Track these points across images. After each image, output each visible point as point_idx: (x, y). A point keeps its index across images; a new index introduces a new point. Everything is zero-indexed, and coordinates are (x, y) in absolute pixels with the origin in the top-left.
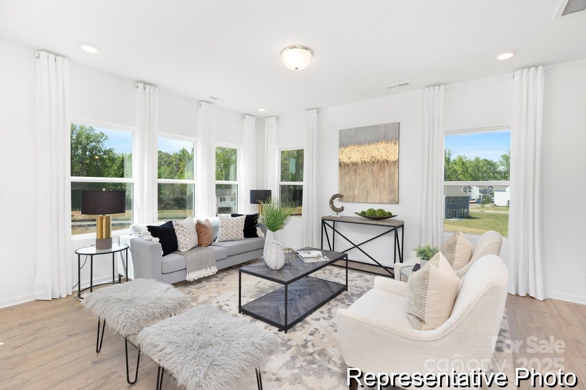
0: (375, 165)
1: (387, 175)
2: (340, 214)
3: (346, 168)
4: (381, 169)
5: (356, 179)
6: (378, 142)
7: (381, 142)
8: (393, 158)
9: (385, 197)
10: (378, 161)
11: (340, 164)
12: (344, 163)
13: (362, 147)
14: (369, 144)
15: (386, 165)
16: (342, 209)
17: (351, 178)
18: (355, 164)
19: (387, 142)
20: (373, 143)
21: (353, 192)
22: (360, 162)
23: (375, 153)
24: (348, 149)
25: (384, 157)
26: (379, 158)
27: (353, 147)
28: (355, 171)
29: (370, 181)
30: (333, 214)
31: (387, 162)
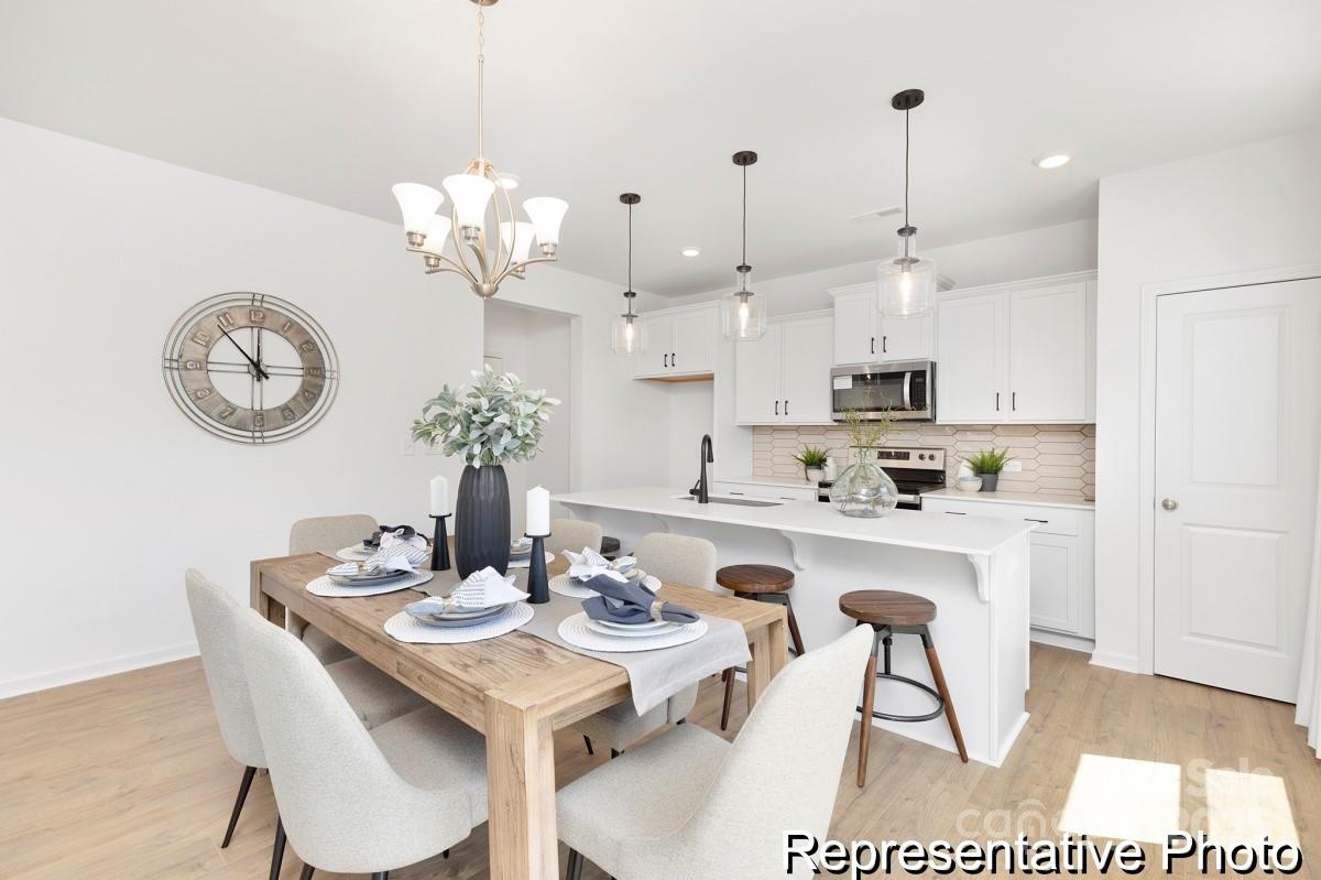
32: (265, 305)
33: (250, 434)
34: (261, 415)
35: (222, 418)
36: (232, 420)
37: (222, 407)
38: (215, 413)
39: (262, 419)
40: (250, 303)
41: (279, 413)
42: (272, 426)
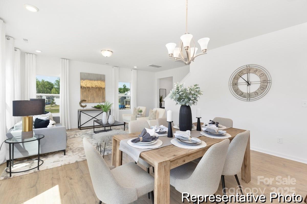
0: (97, 89)
1: (101, 92)
2: (85, 108)
3: (84, 89)
4: (99, 90)
5: (89, 93)
6: (98, 80)
7: (99, 80)
8: (103, 87)
9: (101, 100)
10: (98, 87)
11: (81, 87)
12: (83, 87)
13: (92, 81)
14: (94, 81)
15: (101, 89)
16: (86, 106)
17: (87, 93)
18: (88, 88)
19: (101, 81)
20: (96, 81)
21: (88, 99)
22: (91, 87)
23: (97, 84)
24: (85, 81)
25: (100, 86)
26: (99, 86)
27: (87, 81)
28: (89, 90)
29: (95, 95)
30: (82, 108)
31: (101, 88)
32: (250, 67)
33: (247, 99)
34: (249, 94)
35: (240, 95)
36: (242, 95)
37: (240, 93)
38: (239, 94)
39: (250, 95)
40: (246, 68)
41: (254, 93)
42: (252, 97)
